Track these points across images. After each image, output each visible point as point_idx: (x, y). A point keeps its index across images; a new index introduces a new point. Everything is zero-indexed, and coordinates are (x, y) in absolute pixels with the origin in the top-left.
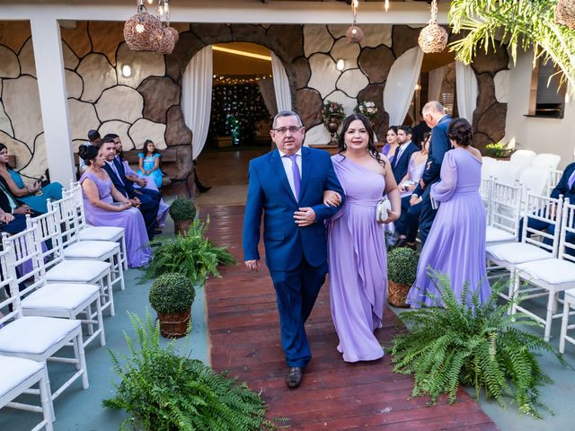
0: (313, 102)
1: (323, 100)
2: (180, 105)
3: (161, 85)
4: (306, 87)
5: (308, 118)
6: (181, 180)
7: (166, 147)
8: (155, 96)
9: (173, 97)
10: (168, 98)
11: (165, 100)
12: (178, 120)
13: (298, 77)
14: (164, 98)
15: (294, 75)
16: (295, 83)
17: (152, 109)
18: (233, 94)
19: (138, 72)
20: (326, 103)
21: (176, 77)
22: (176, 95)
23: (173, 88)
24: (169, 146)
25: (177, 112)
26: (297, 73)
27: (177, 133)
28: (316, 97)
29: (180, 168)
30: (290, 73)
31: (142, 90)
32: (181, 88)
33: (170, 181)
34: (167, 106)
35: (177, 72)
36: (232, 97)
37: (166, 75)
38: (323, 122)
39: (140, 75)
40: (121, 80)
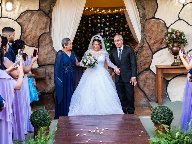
0: (159, 30)
1: (167, 28)
2: (50, 32)
3: (35, 17)
4: (154, 18)
5: (155, 43)
6: (48, 93)
7: (38, 66)
8: (30, 26)
9: (44, 26)
10: (40, 27)
11: (38, 29)
12: (47, 45)
13: (147, 10)
14: (37, 27)
15: (143, 8)
16: (144, 14)
17: (28, 35)
18: (106, 21)
19: (18, 7)
20: (170, 30)
21: (47, 10)
22: (46, 24)
23: (45, 19)
24: (40, 66)
25: (47, 38)
26: (146, 6)
27: (47, 55)
28: (161, 26)
29: (48, 83)
30: (140, 7)
31: (20, 21)
32: (51, 19)
33: (40, 94)
34: (39, 34)
35: (48, 7)
36: (105, 24)
37: (39, 9)
38: (167, 46)
39: (20, 9)
40: (5, 13)
